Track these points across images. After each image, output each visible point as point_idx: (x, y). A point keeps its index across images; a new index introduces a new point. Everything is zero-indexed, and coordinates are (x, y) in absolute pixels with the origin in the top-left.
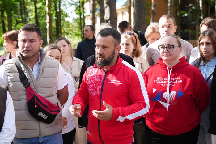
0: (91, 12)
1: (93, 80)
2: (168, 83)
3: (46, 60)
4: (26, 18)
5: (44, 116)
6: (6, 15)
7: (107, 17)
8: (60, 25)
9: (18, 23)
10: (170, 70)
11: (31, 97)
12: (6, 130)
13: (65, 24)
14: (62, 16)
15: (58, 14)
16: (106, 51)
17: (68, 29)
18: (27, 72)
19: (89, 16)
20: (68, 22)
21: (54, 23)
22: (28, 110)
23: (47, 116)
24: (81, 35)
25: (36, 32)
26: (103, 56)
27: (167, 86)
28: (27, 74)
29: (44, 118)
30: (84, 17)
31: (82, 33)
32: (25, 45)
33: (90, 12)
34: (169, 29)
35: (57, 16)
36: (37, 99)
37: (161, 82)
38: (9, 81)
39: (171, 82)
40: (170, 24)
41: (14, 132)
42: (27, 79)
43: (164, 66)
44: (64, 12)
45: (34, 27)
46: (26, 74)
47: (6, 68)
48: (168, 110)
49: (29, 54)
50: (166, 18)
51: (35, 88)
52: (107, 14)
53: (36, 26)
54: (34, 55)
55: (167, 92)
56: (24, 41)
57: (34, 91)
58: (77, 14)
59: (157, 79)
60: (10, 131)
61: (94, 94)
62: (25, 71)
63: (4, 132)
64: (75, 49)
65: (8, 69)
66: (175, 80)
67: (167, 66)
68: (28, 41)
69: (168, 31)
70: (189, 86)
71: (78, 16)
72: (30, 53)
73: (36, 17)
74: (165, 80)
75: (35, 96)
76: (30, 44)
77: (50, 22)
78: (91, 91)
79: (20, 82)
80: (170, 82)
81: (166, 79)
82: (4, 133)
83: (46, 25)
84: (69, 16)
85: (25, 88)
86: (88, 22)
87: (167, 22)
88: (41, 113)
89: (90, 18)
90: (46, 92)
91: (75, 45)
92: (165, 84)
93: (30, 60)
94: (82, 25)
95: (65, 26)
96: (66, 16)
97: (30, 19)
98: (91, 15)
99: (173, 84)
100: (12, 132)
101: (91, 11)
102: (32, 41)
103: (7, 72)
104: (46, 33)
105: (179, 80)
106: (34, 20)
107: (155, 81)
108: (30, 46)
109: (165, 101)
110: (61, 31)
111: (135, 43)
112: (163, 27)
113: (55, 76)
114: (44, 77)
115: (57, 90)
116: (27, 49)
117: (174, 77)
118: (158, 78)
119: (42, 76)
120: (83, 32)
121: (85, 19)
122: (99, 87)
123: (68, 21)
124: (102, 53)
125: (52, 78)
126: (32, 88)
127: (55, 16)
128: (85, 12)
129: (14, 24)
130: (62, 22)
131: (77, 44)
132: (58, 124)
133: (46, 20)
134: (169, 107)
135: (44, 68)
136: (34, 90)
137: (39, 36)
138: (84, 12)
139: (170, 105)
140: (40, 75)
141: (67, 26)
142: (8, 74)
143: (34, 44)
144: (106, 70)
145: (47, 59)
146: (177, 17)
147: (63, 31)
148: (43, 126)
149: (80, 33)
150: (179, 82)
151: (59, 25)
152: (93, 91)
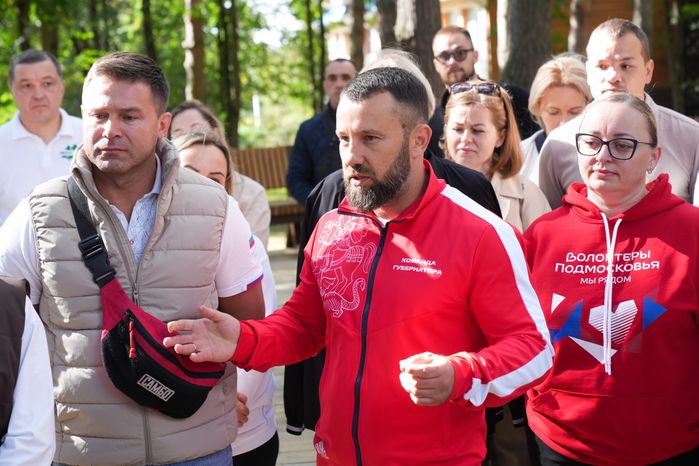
0: (351, 11)
1: (341, 260)
2: (606, 273)
3: (180, 188)
4: (111, 33)
5: (163, 392)
6: (35, 20)
7: (404, 30)
8: (235, 56)
9: (79, 47)
10: (612, 224)
11: (119, 320)
12: (20, 440)
13: (253, 56)
14: (241, 24)
15: (227, 19)
16: (374, 150)
17: (265, 74)
18: (108, 228)
19: (342, 24)
20: (263, 46)
21: (212, 51)
22: (104, 368)
23: (171, 392)
24: (313, 94)
25: (148, 82)
26: (367, 171)
27: (603, 285)
28: (106, 234)
29: (162, 398)
30: (323, 30)
31: (316, 88)
32: (103, 130)
33: (344, 9)
34: (623, 73)
35: (221, 25)
36: (137, 326)
37: (579, 269)
38: (43, 257)
39: (618, 268)
40: (626, 55)
41: (50, 447)
42: (106, 252)
43: (590, 214)
44: (251, 10)
45: (139, 65)
46: (102, 233)
47: (36, 209)
48: (608, 370)
49: (117, 162)
50: (615, 34)
51: (134, 288)
52: (406, 20)
53: (145, 63)
54: (134, 168)
55: (603, 304)
56: (102, 115)
57: (130, 297)
58: (297, 16)
59: (567, 260)
60: (35, 442)
61: (339, 310)
62: (101, 224)
63: (13, 447)
64: (288, 148)
65: (42, 215)
66: (632, 262)
67: (601, 211)
68: (114, 116)
69: (621, 84)
70: (685, 281)
71: (300, 25)
72: (121, 160)
73: (148, 28)
74: (597, 264)
75: (131, 315)
76: (123, 125)
77: (199, 48)
78: (330, 297)
79: (81, 265)
80: (614, 268)
81: (600, 258)
82: (11, 451)
83: (183, 58)
84: (269, 24)
85: (96, 287)
86: (338, 48)
87: (618, 50)
88: (150, 378)
89: (346, 34)
90: (173, 305)
91: (289, 134)
92: (597, 275)
93: (120, 182)
94: (317, 58)
95: (253, 61)
96: (257, 24)
97: (125, 34)
98: (349, 20)
99: (627, 274)
100: (43, 449)
101: (348, 7)
102: (130, 114)
103: (38, 225)
104: (184, 89)
105: (648, 261)
106: (139, 39)
107: (560, 267)
108: (120, 134)
109: (597, 337)
110: (238, 81)
111: (503, 123)
112: (603, 66)
113: (210, 246)
114: (168, 249)
115: (220, 298)
116: (109, 144)
117: (628, 250)
118: (571, 257)
119: (163, 243)
120: (318, 84)
121: (326, 36)
122: (359, 285)
123: (265, 42)
124: (360, 161)
125: (199, 254)
126: (123, 286)
127: (218, 26)
128: (327, 11)
129: (66, 53)
130: (243, 45)
131: (297, 128)
132: (217, 421)
133: (181, 38)
134: (613, 358)
135: (169, 213)
136: (128, 292)
137: (158, 100)
138: (322, 11)
139: (615, 351)
140: (155, 239)
141: (259, 61)
142: (39, 234)
143: (136, 127)
144: (384, 222)
145: (185, 183)
146: (671, 28)
147: (244, 81)
148: (161, 425)
149: (310, 88)
150: (645, 266)
151: (231, 59)
152: (339, 299)
